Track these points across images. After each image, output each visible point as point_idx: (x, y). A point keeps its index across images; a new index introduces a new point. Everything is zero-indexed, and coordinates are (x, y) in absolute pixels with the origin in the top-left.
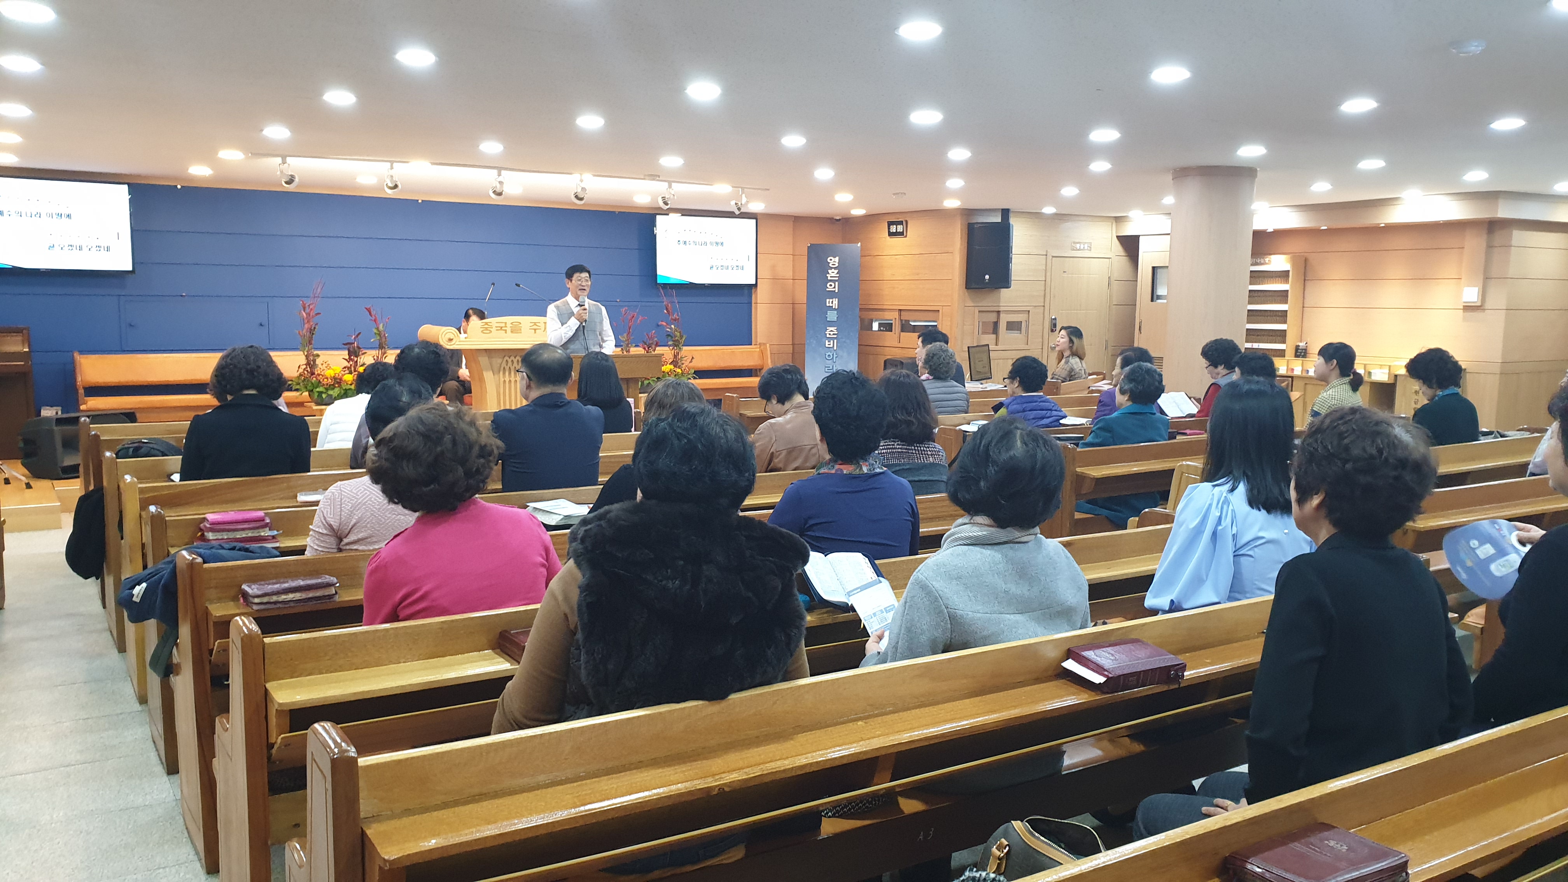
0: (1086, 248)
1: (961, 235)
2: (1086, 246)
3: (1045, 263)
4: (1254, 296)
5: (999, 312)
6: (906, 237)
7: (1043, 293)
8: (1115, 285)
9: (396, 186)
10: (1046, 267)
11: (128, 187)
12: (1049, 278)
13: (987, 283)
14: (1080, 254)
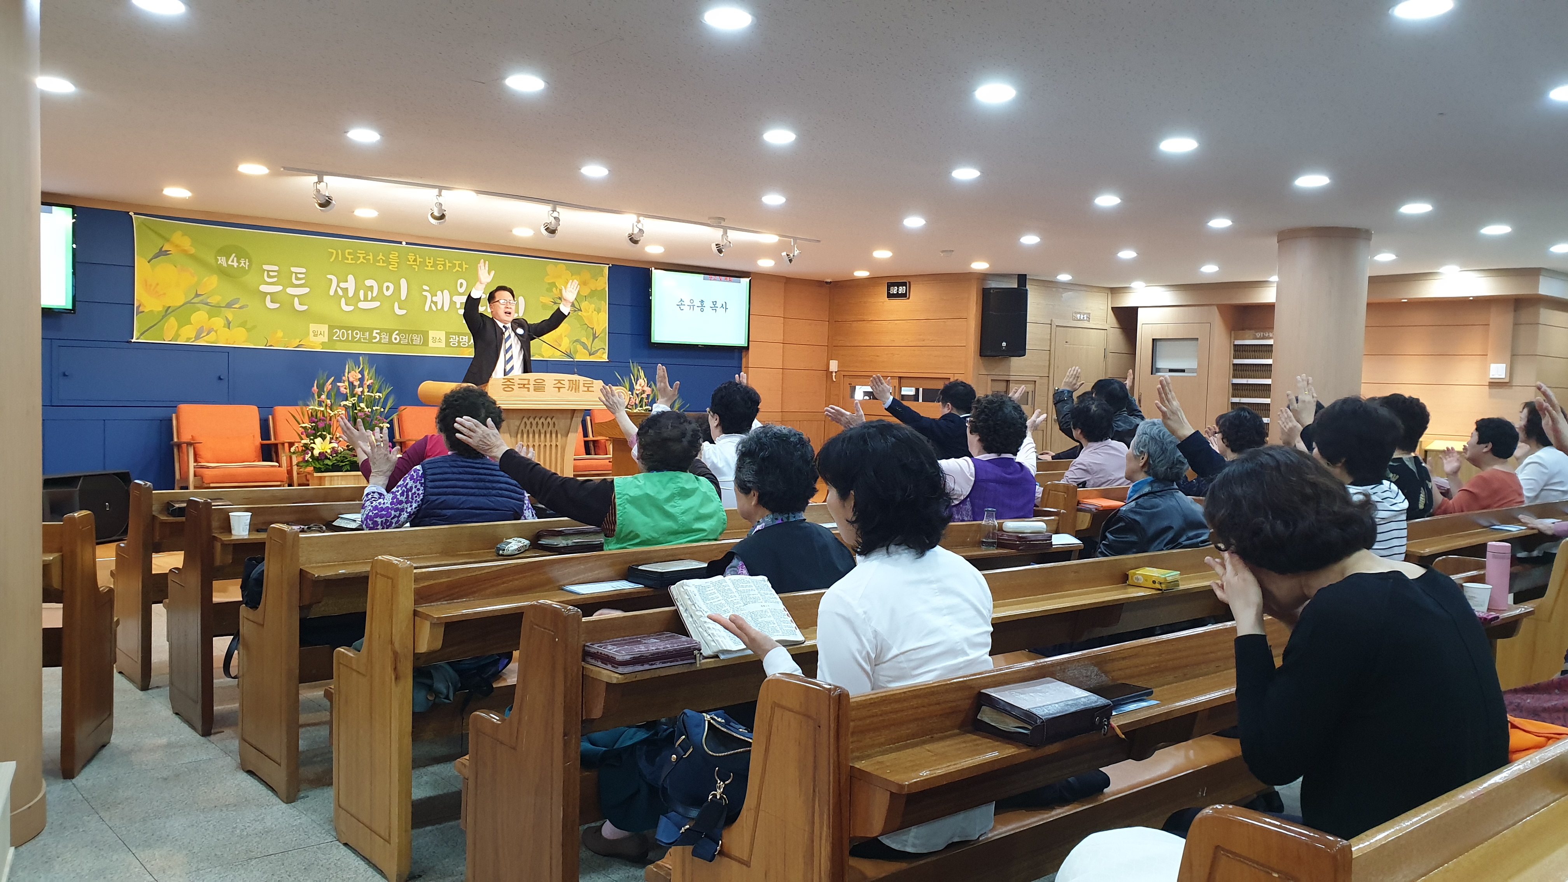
0: (1085, 319)
1: (976, 300)
2: (1085, 316)
3: (1049, 332)
4: (1238, 371)
5: (1007, 381)
6: (908, 298)
7: (1048, 362)
8: (1109, 357)
9: (442, 217)
10: (1051, 336)
11: (71, 210)
12: (1053, 347)
13: (1004, 350)
14: (1080, 324)
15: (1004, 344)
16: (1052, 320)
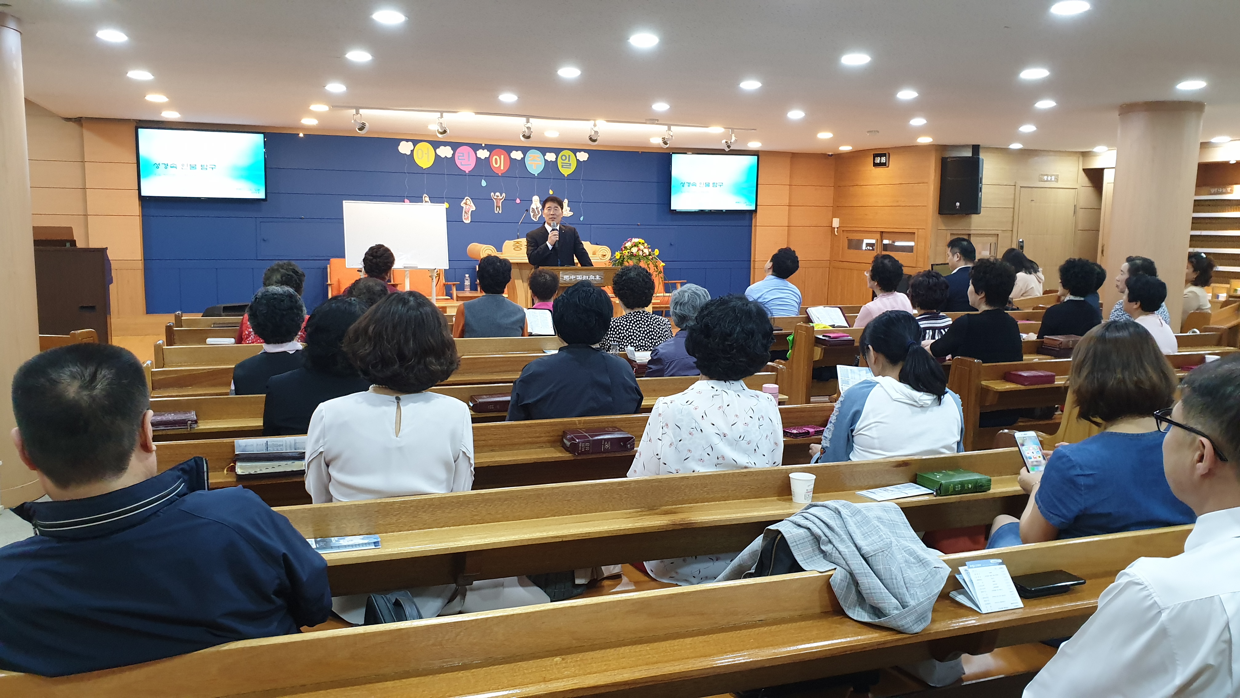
0: (1053, 180)
1: (935, 167)
2: (1053, 178)
3: (1013, 193)
4: (1196, 224)
6: (889, 167)
7: (1011, 219)
8: (1081, 213)
9: (445, 132)
10: (1015, 196)
11: (262, 135)
13: (958, 209)
14: (1047, 185)
15: (958, 204)
16: (1016, 182)
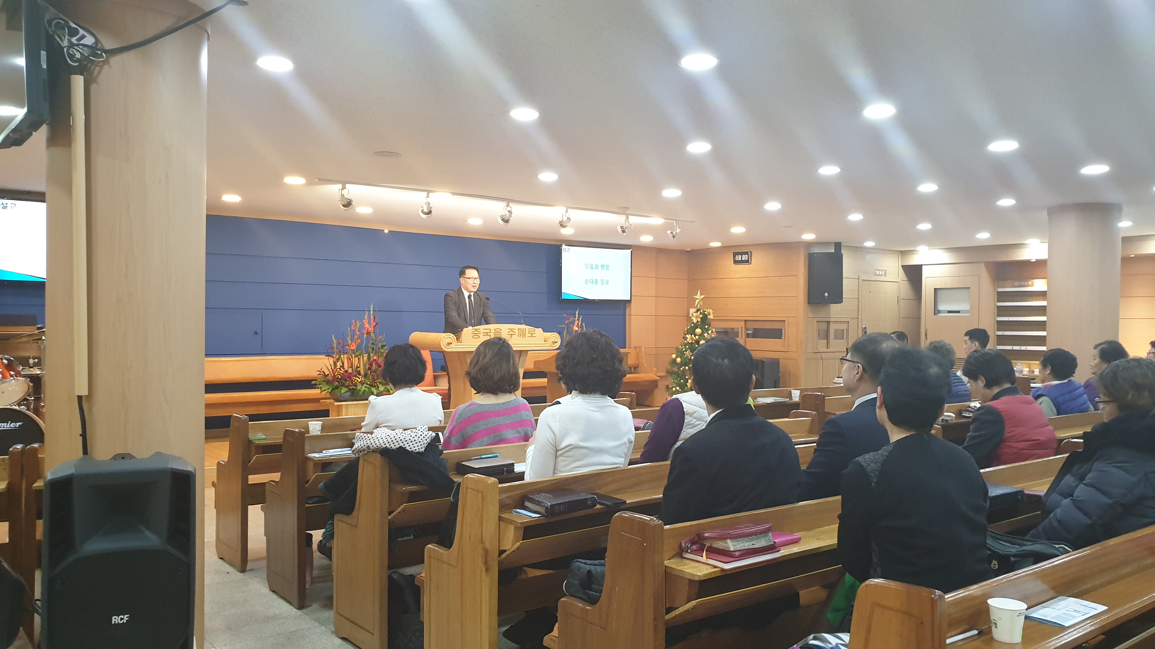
0: (883, 274)
1: (804, 263)
2: (883, 272)
3: (857, 285)
4: (1001, 312)
5: (828, 322)
6: (750, 264)
7: (857, 307)
8: (902, 302)
9: (430, 213)
10: (859, 288)
12: (860, 297)
13: (826, 299)
14: (879, 278)
15: (826, 294)
